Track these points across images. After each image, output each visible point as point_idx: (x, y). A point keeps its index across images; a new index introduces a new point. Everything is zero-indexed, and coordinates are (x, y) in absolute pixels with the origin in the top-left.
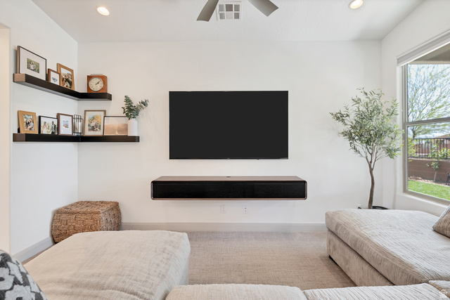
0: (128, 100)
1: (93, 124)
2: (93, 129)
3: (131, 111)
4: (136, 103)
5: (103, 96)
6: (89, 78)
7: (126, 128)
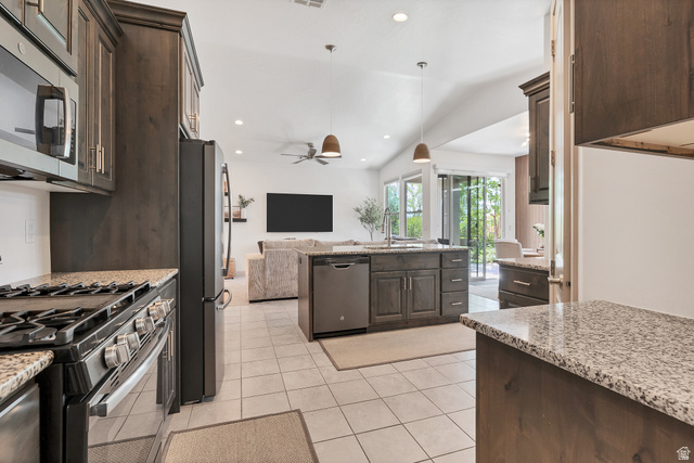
0: (241, 197)
3: (243, 204)
4: (246, 199)
7: (240, 214)
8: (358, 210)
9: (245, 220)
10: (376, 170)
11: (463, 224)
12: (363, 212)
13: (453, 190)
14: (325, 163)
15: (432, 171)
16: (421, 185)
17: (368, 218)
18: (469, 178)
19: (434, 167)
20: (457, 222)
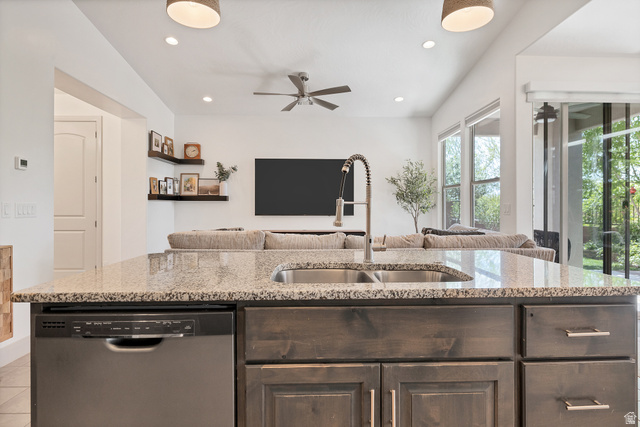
0: (219, 165)
1: (188, 185)
2: (188, 190)
3: (223, 175)
4: (227, 167)
5: (199, 162)
6: (186, 146)
7: (217, 189)
8: (394, 181)
9: (225, 199)
10: (425, 118)
11: (593, 201)
12: (402, 183)
13: (567, 144)
14: (332, 107)
15: (521, 97)
16: (497, 140)
17: (410, 193)
18: (607, 109)
19: (526, 90)
20: (576, 200)
